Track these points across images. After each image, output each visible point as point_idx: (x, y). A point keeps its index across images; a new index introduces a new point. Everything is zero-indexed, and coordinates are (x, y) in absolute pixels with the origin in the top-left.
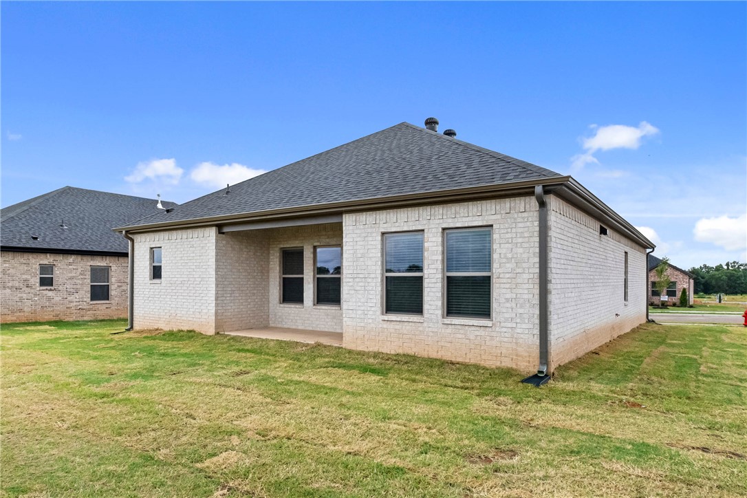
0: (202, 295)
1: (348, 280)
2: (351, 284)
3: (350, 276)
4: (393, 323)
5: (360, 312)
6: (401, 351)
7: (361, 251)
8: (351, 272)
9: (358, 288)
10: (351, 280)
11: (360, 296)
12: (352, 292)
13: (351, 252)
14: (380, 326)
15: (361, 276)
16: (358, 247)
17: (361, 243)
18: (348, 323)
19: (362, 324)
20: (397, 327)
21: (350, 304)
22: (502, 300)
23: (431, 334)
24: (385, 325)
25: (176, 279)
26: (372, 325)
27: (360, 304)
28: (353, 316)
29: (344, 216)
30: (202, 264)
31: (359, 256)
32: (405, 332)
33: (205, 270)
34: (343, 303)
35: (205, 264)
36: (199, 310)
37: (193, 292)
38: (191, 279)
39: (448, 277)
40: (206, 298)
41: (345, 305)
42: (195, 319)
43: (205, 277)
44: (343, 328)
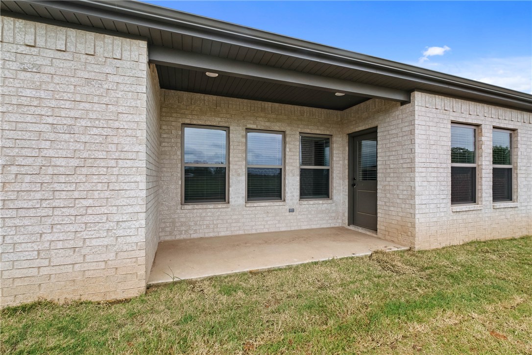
0: (86, 202)
1: (421, 170)
2: (423, 174)
3: (422, 165)
4: (461, 213)
5: (432, 206)
6: (467, 240)
7: (434, 138)
8: (423, 160)
9: (431, 179)
10: (424, 170)
11: (433, 188)
12: (425, 184)
13: (424, 137)
14: (451, 218)
15: (434, 165)
16: (431, 133)
17: (434, 129)
18: (422, 220)
19: (435, 219)
20: (465, 217)
21: (423, 197)
22: (522, 187)
23: (487, 219)
24: (455, 217)
26: (445, 219)
27: (433, 197)
28: (427, 211)
29: (419, 99)
31: (432, 142)
32: (470, 221)
33: (99, 139)
34: (412, 197)
35: (102, 123)
36: (71, 244)
37: (38, 196)
38: (20, 161)
39: (494, 169)
40: (104, 210)
41: (418, 200)
42: (45, 271)
43: (101, 155)
44: (414, 226)
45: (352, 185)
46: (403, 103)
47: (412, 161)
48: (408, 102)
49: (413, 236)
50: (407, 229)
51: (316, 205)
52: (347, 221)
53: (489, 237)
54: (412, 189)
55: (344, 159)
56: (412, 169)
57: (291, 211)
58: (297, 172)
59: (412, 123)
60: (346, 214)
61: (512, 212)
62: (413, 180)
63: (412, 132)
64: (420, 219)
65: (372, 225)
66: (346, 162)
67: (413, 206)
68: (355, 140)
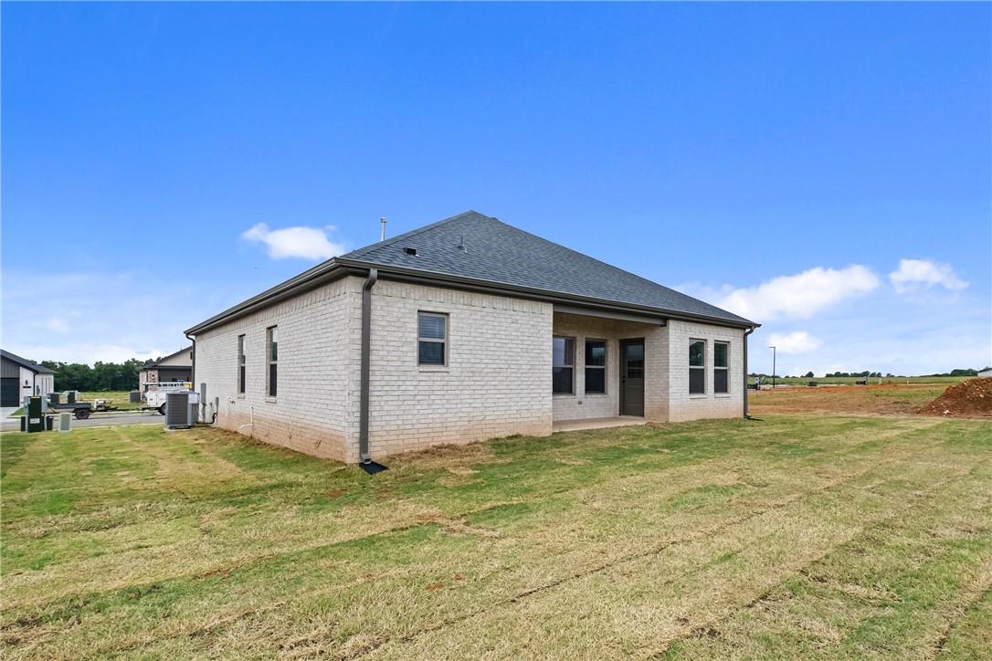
0: (532, 387)
2: (674, 374)
3: (673, 367)
4: (695, 400)
5: (679, 395)
6: (699, 418)
7: (679, 349)
8: (674, 364)
9: (678, 377)
10: (674, 370)
11: (679, 383)
12: (675, 380)
14: (689, 403)
15: (680, 368)
16: (677, 346)
17: (679, 343)
19: (680, 403)
20: (697, 402)
22: (733, 383)
23: (711, 404)
24: (691, 402)
25: (483, 366)
26: (686, 403)
27: (679, 388)
28: (676, 397)
29: (672, 325)
30: (531, 347)
31: (678, 352)
32: (700, 405)
33: (536, 355)
34: (668, 388)
35: (537, 347)
36: (527, 407)
37: (517, 383)
38: (512, 366)
39: (715, 370)
40: (538, 391)
41: (671, 390)
42: (519, 420)
43: (537, 363)
44: (668, 407)
45: (623, 382)
46: (662, 326)
47: (668, 365)
48: (665, 326)
49: (668, 414)
50: (664, 409)
51: (595, 398)
52: (618, 412)
53: (712, 417)
54: (668, 383)
55: (616, 360)
56: (667, 370)
57: (580, 403)
58: (584, 371)
59: (667, 340)
60: (618, 406)
61: (727, 400)
62: (668, 377)
63: (668, 346)
64: (672, 403)
65: (640, 413)
66: (618, 363)
67: (668, 394)
68: (624, 344)
